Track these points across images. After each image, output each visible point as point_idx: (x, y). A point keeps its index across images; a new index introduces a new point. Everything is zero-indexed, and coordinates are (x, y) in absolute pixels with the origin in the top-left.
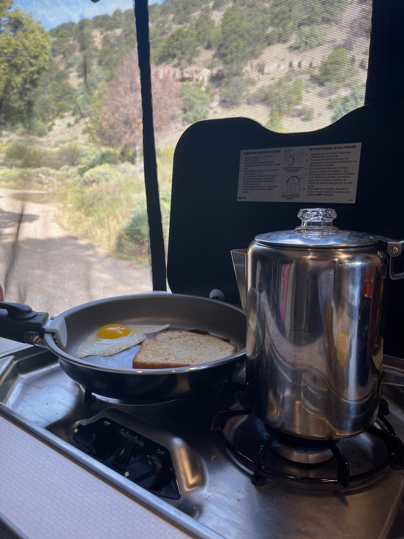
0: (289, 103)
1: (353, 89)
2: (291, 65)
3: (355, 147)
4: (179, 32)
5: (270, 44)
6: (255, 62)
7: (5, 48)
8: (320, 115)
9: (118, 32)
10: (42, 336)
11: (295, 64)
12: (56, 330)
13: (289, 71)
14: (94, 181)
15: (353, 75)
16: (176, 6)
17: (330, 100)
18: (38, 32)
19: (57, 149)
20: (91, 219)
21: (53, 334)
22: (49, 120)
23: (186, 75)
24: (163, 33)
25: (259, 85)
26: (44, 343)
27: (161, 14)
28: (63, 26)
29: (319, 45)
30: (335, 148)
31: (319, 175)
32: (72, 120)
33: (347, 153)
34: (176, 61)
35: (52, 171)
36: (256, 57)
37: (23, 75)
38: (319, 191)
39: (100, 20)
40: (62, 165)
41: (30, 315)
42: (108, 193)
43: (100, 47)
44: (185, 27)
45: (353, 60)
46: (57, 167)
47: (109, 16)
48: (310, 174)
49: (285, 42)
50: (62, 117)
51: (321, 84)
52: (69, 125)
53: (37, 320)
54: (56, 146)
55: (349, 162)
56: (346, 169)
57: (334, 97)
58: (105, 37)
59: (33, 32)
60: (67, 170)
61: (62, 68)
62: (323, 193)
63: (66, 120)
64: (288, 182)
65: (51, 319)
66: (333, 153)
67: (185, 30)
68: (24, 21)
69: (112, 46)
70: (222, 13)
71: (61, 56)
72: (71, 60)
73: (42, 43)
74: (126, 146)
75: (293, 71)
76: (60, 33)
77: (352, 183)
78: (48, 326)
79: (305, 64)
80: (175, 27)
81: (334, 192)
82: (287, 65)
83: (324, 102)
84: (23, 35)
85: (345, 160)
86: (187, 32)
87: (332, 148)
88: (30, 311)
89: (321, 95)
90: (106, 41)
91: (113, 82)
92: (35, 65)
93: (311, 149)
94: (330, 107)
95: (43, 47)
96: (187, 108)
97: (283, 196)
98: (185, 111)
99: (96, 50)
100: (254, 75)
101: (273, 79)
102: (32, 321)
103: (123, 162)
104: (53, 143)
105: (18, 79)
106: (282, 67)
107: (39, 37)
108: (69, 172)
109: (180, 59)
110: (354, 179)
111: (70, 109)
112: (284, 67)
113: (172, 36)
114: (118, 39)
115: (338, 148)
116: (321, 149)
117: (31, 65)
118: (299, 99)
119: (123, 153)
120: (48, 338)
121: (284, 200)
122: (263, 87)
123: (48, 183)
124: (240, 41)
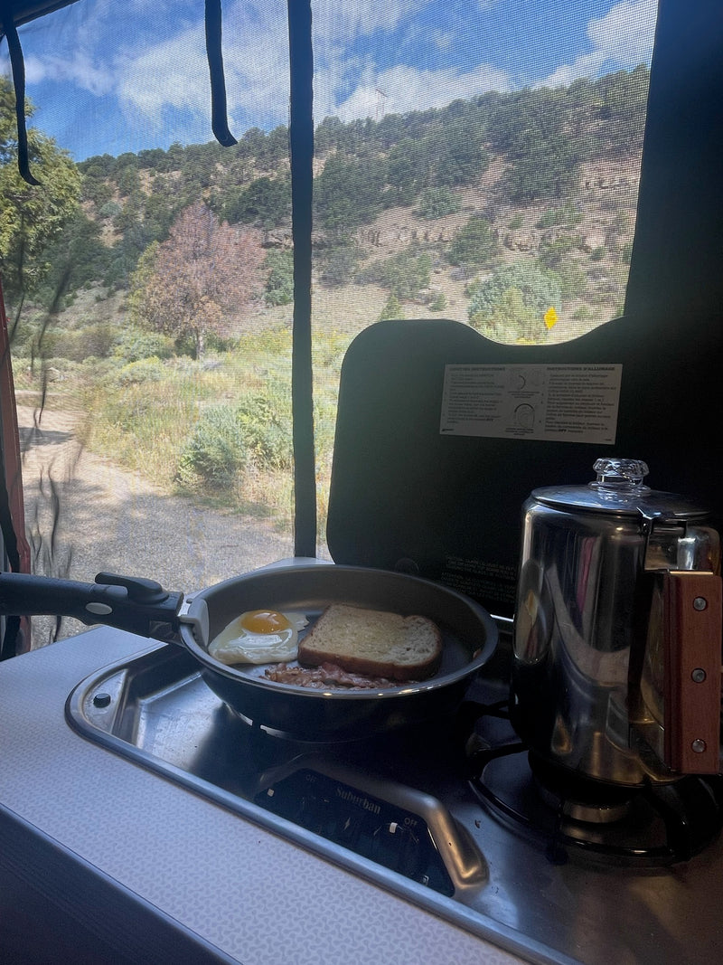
0: (413, 286)
1: (496, 272)
2: (414, 235)
3: (613, 369)
4: (263, 181)
5: (387, 207)
6: (366, 229)
7: (13, 185)
8: (452, 303)
9: (176, 175)
10: (176, 630)
11: (420, 234)
12: (196, 620)
13: (413, 243)
14: (135, 381)
15: (495, 255)
16: (260, 146)
17: (466, 286)
18: (63, 167)
19: (79, 333)
20: (131, 435)
21: (192, 625)
22: (70, 291)
23: (273, 240)
24: (240, 182)
25: (373, 259)
26: (179, 638)
27: (237, 156)
28: (96, 160)
29: (452, 212)
30: (585, 369)
31: (561, 403)
32: (102, 292)
33: (603, 376)
34: (257, 221)
35: (71, 364)
36: (369, 223)
37: (39, 227)
38: (562, 425)
39: (148, 157)
40: (86, 356)
41: (161, 596)
42: (156, 399)
43: (149, 194)
44: (272, 176)
45: (495, 235)
46: (78, 358)
47: (163, 153)
48: (549, 402)
49: (407, 205)
50: (89, 287)
51: (455, 264)
52: (99, 299)
53: (170, 604)
54: (77, 327)
55: (605, 388)
56: (601, 398)
57: (470, 281)
58: (156, 181)
59: (56, 165)
60: (94, 362)
61: (91, 218)
62: (567, 429)
63: (94, 292)
64: (516, 411)
65: (187, 602)
66: (582, 376)
67: (271, 179)
68: (42, 149)
69: (167, 194)
70: (323, 161)
71: (92, 203)
72: (105, 208)
73: (69, 183)
74: (184, 332)
75: (417, 244)
76: (90, 169)
77: (609, 417)
78: (183, 612)
79: (433, 236)
80: (258, 175)
81: (584, 428)
82: (409, 234)
83: (459, 287)
84: (41, 169)
85: (599, 386)
86: (275, 182)
87: (581, 369)
88: (159, 590)
89: (455, 278)
90: (158, 186)
91: (168, 244)
92: (58, 213)
93: (549, 369)
94: (468, 294)
95: (71, 189)
96: (272, 284)
97: (509, 430)
98: (269, 288)
99: (143, 197)
100: (366, 246)
101: (390, 252)
102: (162, 605)
103: (179, 355)
104: (72, 323)
105: (32, 232)
106: (403, 238)
107: (65, 174)
108: (97, 367)
109: (263, 218)
110: (613, 411)
111: (101, 277)
112: (405, 238)
113: (253, 187)
114: (176, 185)
115: (589, 369)
116: (564, 369)
117: (53, 213)
118: (426, 280)
119: (178, 343)
120: (185, 632)
121: (511, 436)
122: (377, 262)
123: (64, 382)
124: (347, 201)
